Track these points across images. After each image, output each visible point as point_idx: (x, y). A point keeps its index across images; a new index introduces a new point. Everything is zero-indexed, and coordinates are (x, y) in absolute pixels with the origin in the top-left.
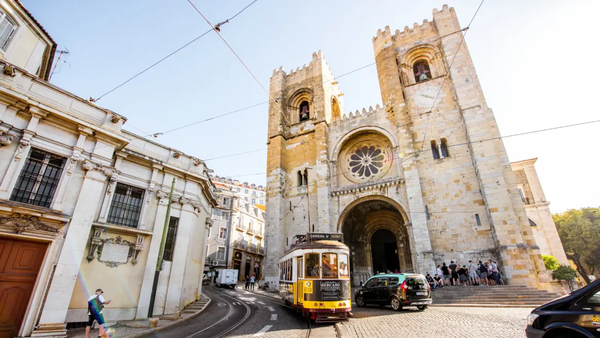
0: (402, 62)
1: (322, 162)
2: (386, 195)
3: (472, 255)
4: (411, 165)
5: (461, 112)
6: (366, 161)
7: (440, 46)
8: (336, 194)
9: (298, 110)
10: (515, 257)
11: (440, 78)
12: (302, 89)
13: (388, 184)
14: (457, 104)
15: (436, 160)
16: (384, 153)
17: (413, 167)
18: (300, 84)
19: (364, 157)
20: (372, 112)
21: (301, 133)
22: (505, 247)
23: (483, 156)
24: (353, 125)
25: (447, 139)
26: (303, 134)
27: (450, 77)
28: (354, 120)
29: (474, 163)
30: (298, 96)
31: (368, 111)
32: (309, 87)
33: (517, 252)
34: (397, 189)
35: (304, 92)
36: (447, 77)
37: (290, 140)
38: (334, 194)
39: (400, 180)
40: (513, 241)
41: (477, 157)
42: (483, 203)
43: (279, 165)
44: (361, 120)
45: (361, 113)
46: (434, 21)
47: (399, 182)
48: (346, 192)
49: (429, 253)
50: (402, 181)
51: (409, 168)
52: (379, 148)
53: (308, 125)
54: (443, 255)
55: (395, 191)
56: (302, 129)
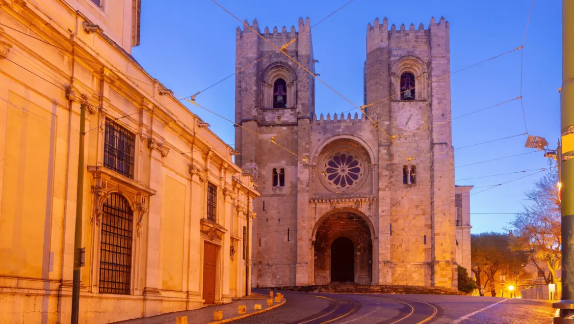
0: (393, 70)
1: (304, 165)
2: (359, 209)
3: (416, 266)
4: (386, 186)
5: (432, 144)
6: (343, 171)
7: (429, 64)
8: (314, 201)
9: (272, 89)
10: (443, 269)
11: (422, 102)
12: (281, 62)
13: (363, 199)
14: (431, 135)
15: (405, 185)
16: (361, 165)
17: (387, 189)
18: (278, 55)
19: (342, 165)
20: (357, 121)
21: (277, 122)
22: (438, 262)
23: (439, 189)
24: (337, 130)
25: (417, 167)
26: (281, 125)
27: (430, 105)
28: (339, 124)
29: (432, 194)
30: (274, 70)
31: (353, 118)
32: (290, 63)
33: (444, 266)
34: (369, 206)
35: (282, 67)
36: (427, 103)
37: (264, 128)
38: (312, 201)
39: (374, 197)
40: (444, 258)
41: (436, 190)
42: (432, 227)
43: (253, 158)
44: (345, 126)
45: (346, 118)
46: (429, 30)
47: (373, 200)
48: (324, 201)
49: (388, 262)
50: (375, 199)
51: (384, 190)
52: (356, 159)
53: (287, 116)
54: (396, 265)
55: (368, 207)
56: (279, 118)
